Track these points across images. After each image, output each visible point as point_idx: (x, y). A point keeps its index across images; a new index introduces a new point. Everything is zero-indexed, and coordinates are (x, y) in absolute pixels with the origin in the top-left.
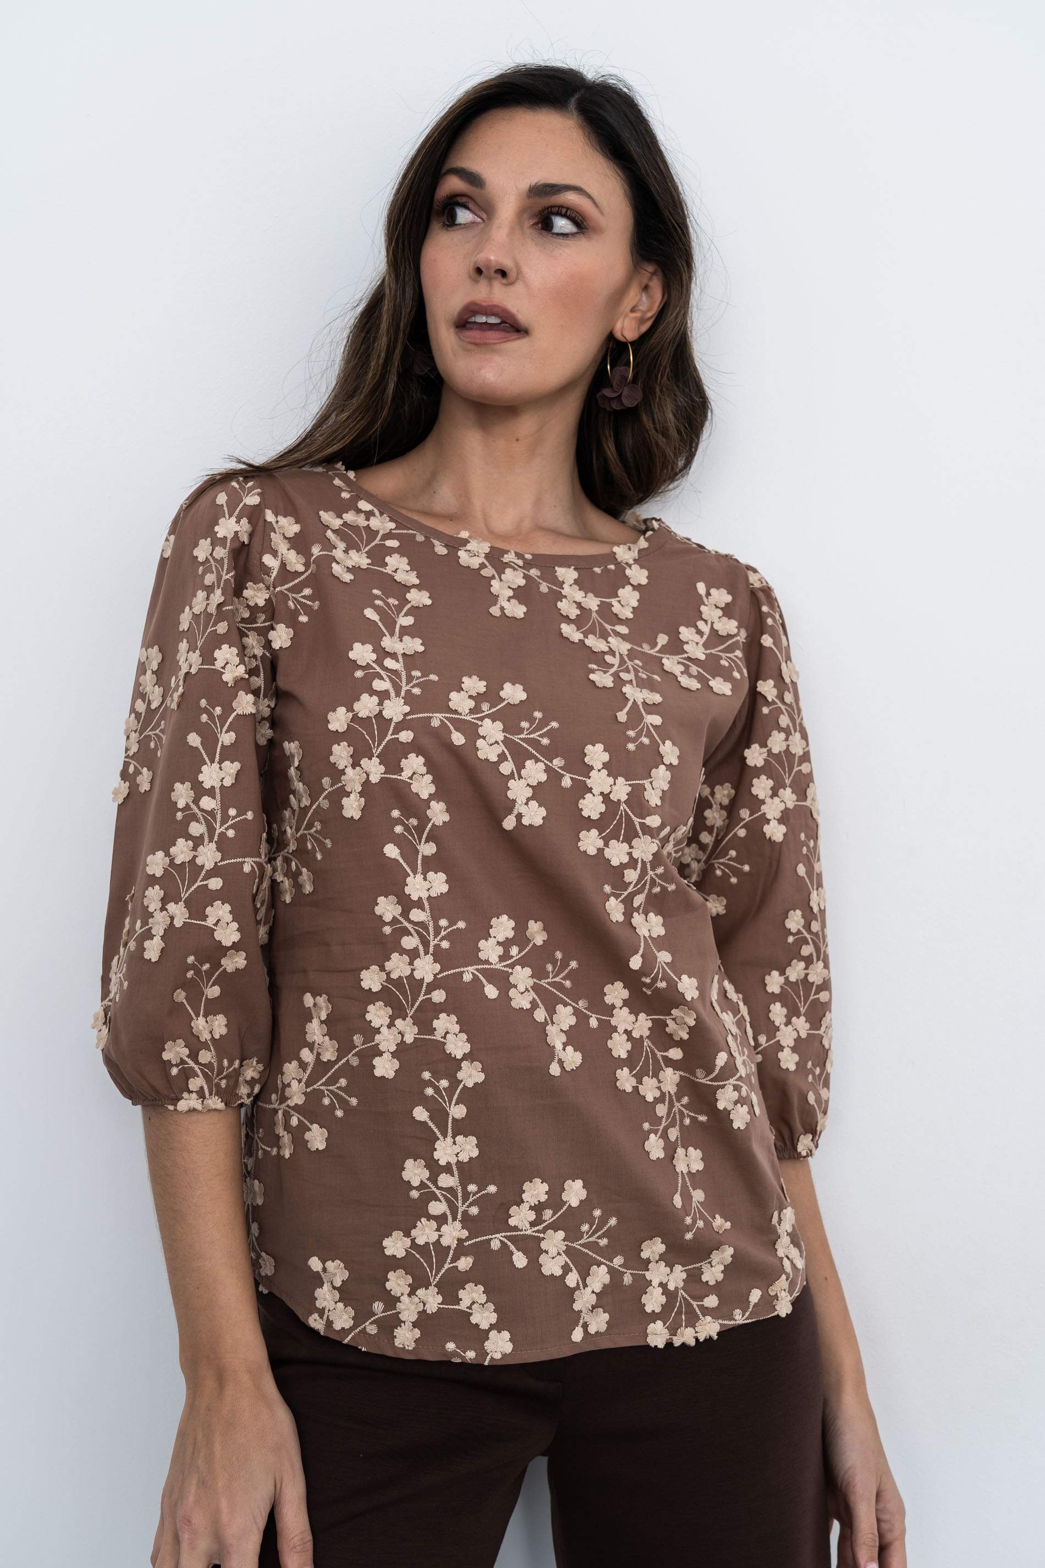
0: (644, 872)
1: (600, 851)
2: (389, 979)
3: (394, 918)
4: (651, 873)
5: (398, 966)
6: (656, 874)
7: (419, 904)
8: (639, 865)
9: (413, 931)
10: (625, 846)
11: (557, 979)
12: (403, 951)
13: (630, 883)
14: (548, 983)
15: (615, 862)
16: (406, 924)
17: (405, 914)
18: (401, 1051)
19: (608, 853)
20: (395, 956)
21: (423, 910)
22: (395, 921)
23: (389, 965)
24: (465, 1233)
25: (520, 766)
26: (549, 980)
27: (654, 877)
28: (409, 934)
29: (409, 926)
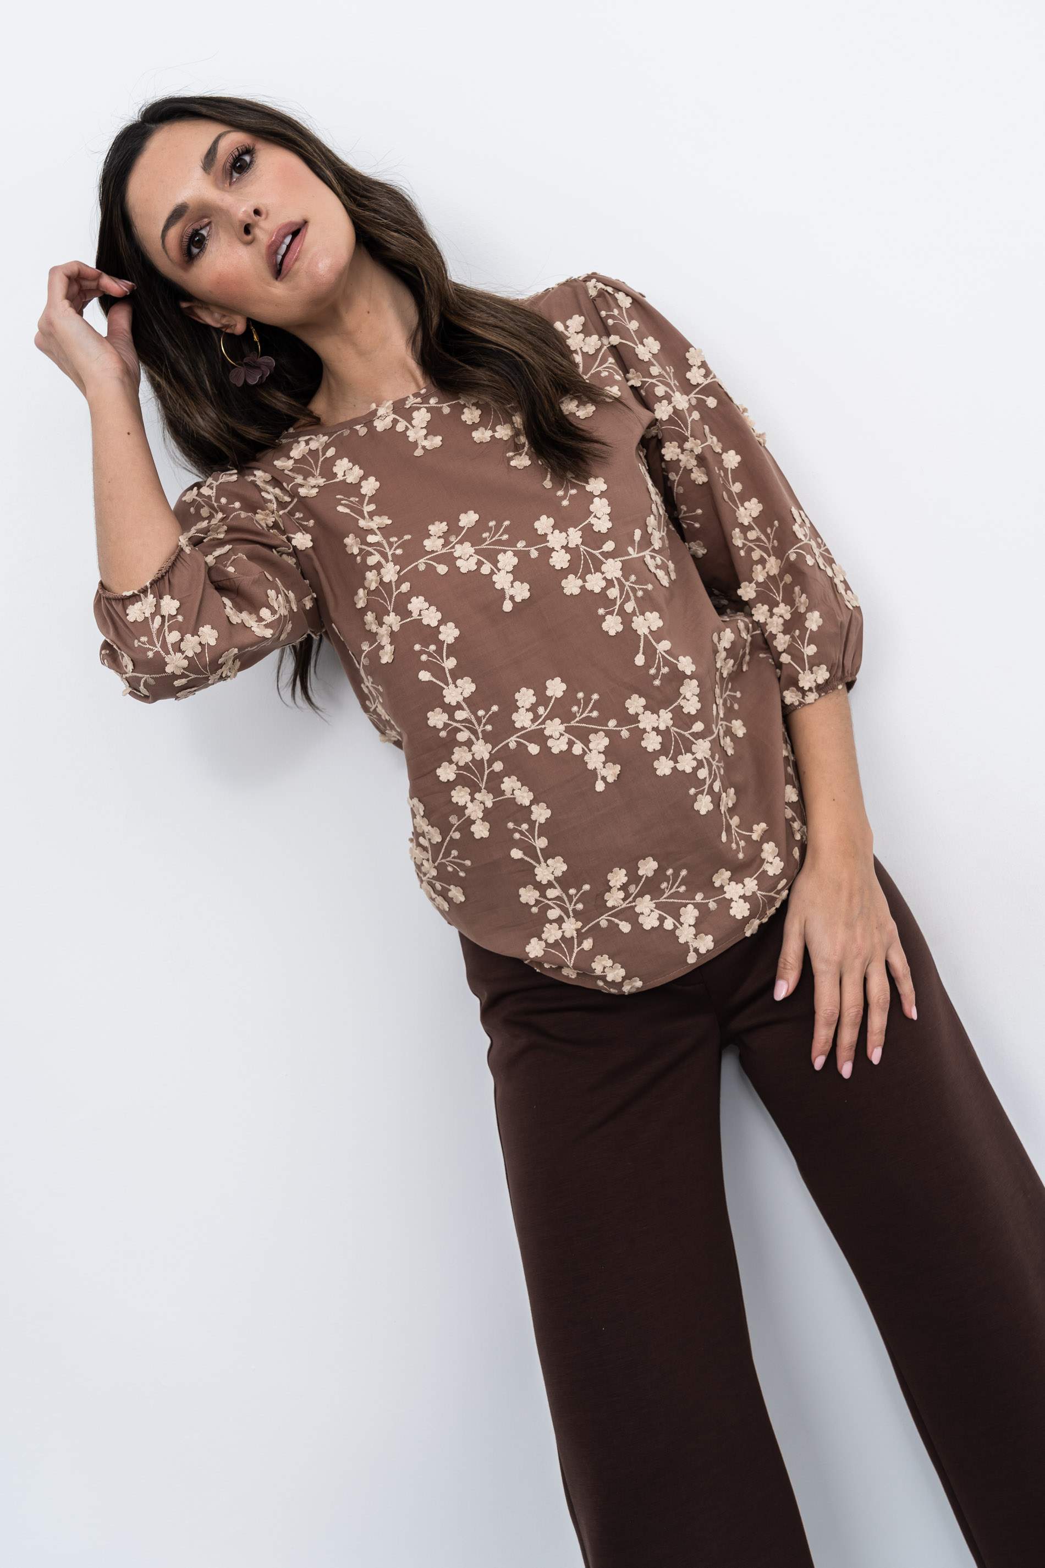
0: (622, 586)
1: (583, 588)
2: (459, 768)
3: (445, 723)
4: (627, 583)
5: (462, 756)
6: (632, 583)
7: (459, 707)
8: (616, 582)
9: (462, 728)
10: (598, 574)
11: (584, 715)
12: (461, 744)
13: (616, 599)
14: (577, 722)
15: (597, 590)
16: (455, 724)
17: (452, 717)
18: (488, 815)
19: (589, 586)
20: (456, 750)
21: (463, 709)
22: (446, 726)
23: (455, 758)
24: (579, 924)
25: (495, 562)
26: (577, 719)
27: (632, 585)
28: (460, 730)
29: (458, 725)
